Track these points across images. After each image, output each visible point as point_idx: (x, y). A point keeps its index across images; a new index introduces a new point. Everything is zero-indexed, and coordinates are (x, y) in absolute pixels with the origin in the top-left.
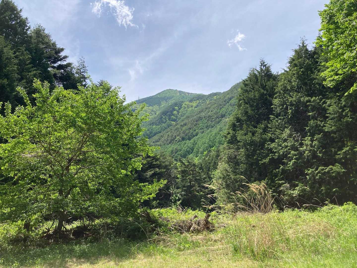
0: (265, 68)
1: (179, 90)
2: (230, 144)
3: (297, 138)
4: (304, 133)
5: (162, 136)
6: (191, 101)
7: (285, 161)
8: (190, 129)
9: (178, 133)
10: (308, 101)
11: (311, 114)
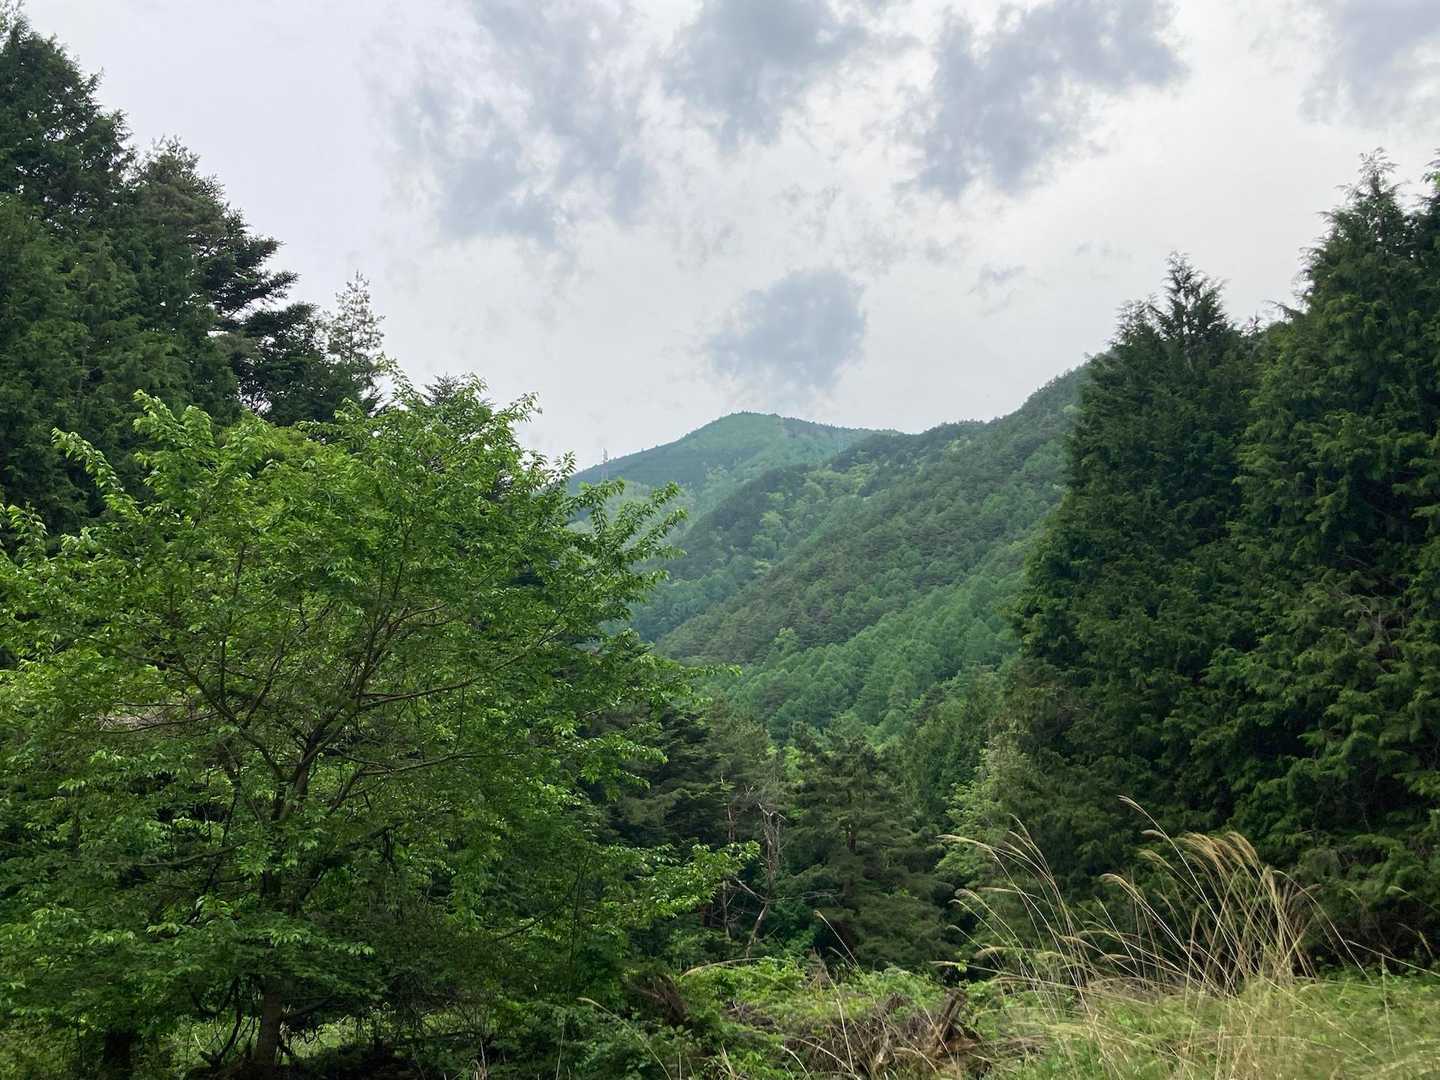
0: (1192, 300)
2: (1044, 660)
3: (1363, 627)
4: (1400, 604)
5: (714, 628)
6: (843, 463)
7: (1313, 737)
8: (842, 591)
9: (784, 611)
10: (1410, 452)
11: (1433, 512)
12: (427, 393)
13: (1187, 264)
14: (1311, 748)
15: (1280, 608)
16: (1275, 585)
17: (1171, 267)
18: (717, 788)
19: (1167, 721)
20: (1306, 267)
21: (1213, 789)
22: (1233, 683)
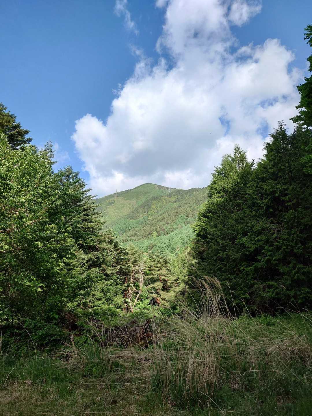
0: (239, 155)
1: (158, 184)
2: (199, 237)
3: (272, 232)
4: (281, 226)
5: (138, 231)
6: (170, 196)
7: (259, 258)
8: (167, 224)
9: (154, 228)
10: (285, 190)
11: (289, 204)
12: (64, 169)
13: (239, 146)
14: (258, 260)
15: (254, 226)
16: (253, 221)
17: (235, 147)
18: (129, 266)
19: (225, 253)
20: (265, 147)
21: (235, 269)
22: (242, 244)
